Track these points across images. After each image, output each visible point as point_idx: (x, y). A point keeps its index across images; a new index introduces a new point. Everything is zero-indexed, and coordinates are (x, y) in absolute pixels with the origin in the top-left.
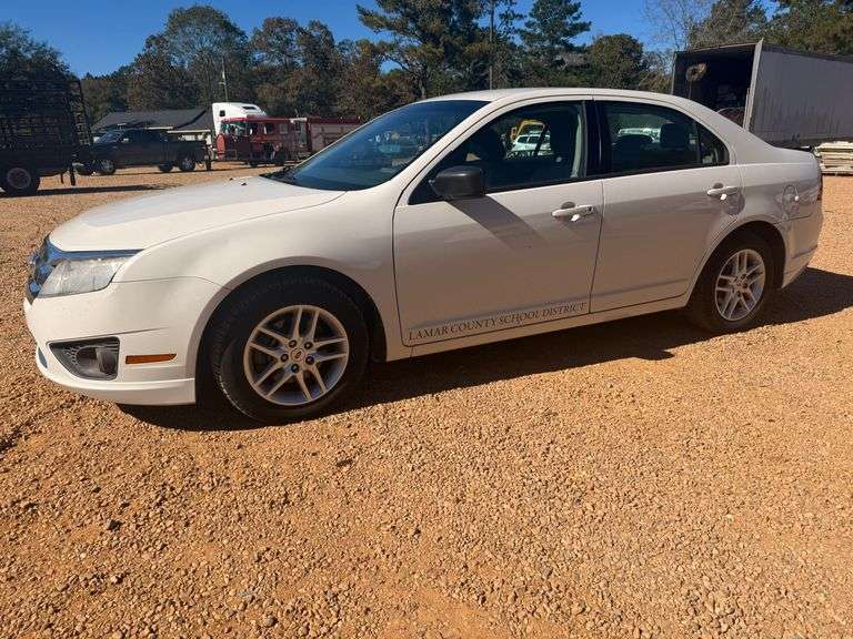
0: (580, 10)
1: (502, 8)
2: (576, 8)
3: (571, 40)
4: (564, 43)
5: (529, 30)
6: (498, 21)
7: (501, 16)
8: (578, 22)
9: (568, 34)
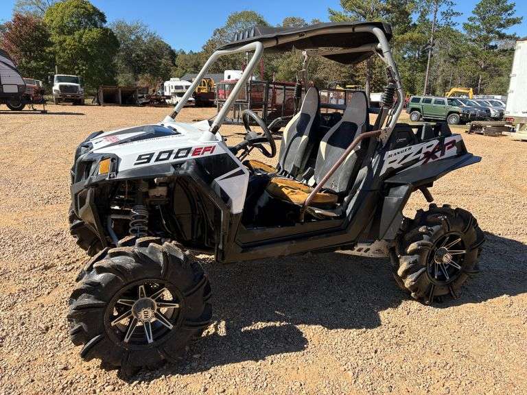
0: (514, 9)
1: (444, 8)
2: (511, 8)
3: (503, 31)
4: (498, 33)
5: (470, 23)
6: (439, 16)
7: (443, 13)
8: (511, 17)
9: (501, 26)
